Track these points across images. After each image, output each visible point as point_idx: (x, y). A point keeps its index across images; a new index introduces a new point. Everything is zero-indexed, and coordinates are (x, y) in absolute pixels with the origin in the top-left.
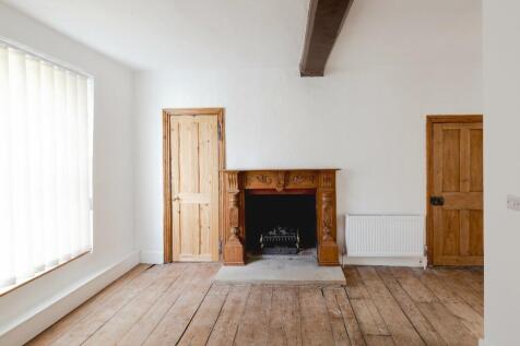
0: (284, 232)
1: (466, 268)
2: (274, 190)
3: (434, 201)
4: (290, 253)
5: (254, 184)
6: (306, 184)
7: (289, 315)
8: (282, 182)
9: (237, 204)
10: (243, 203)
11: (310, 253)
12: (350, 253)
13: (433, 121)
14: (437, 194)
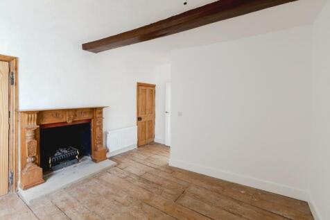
0: (65, 151)
1: (147, 144)
2: (66, 122)
3: (139, 119)
4: (74, 163)
5: (48, 121)
6: (87, 117)
7: (104, 187)
8: (72, 117)
9: (35, 137)
10: (38, 136)
11: (86, 159)
12: (110, 151)
13: (139, 85)
14: (140, 116)
